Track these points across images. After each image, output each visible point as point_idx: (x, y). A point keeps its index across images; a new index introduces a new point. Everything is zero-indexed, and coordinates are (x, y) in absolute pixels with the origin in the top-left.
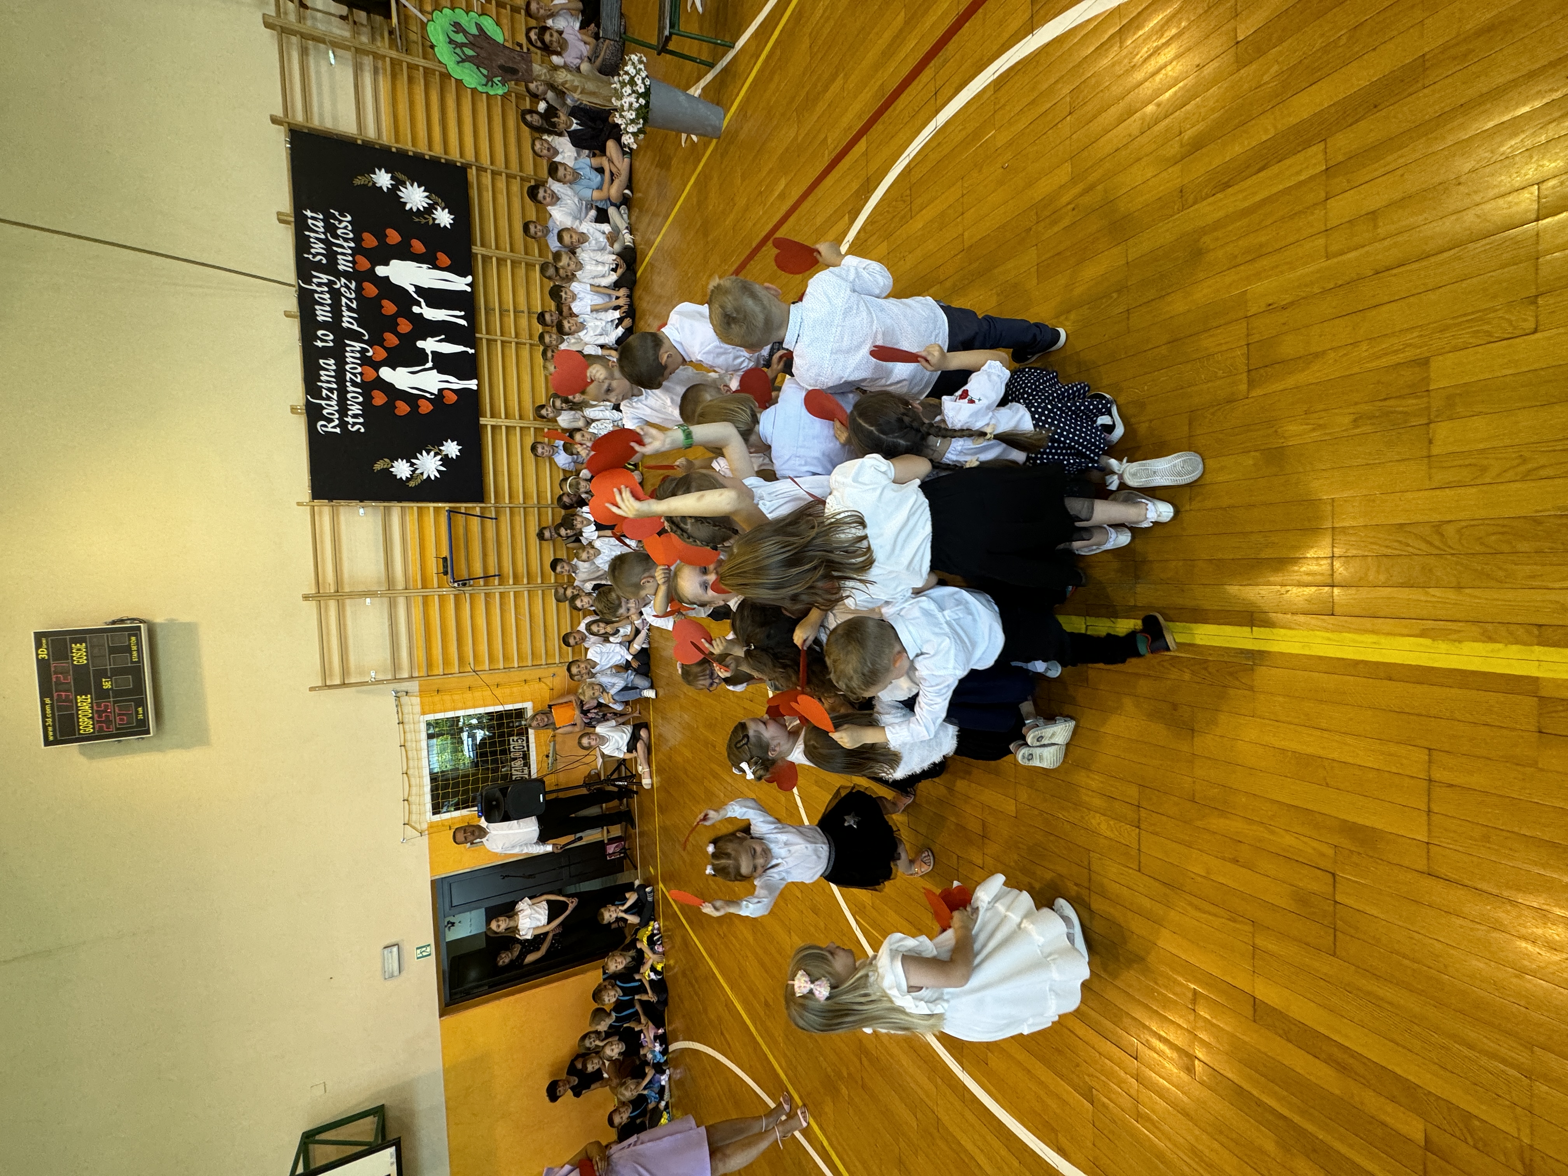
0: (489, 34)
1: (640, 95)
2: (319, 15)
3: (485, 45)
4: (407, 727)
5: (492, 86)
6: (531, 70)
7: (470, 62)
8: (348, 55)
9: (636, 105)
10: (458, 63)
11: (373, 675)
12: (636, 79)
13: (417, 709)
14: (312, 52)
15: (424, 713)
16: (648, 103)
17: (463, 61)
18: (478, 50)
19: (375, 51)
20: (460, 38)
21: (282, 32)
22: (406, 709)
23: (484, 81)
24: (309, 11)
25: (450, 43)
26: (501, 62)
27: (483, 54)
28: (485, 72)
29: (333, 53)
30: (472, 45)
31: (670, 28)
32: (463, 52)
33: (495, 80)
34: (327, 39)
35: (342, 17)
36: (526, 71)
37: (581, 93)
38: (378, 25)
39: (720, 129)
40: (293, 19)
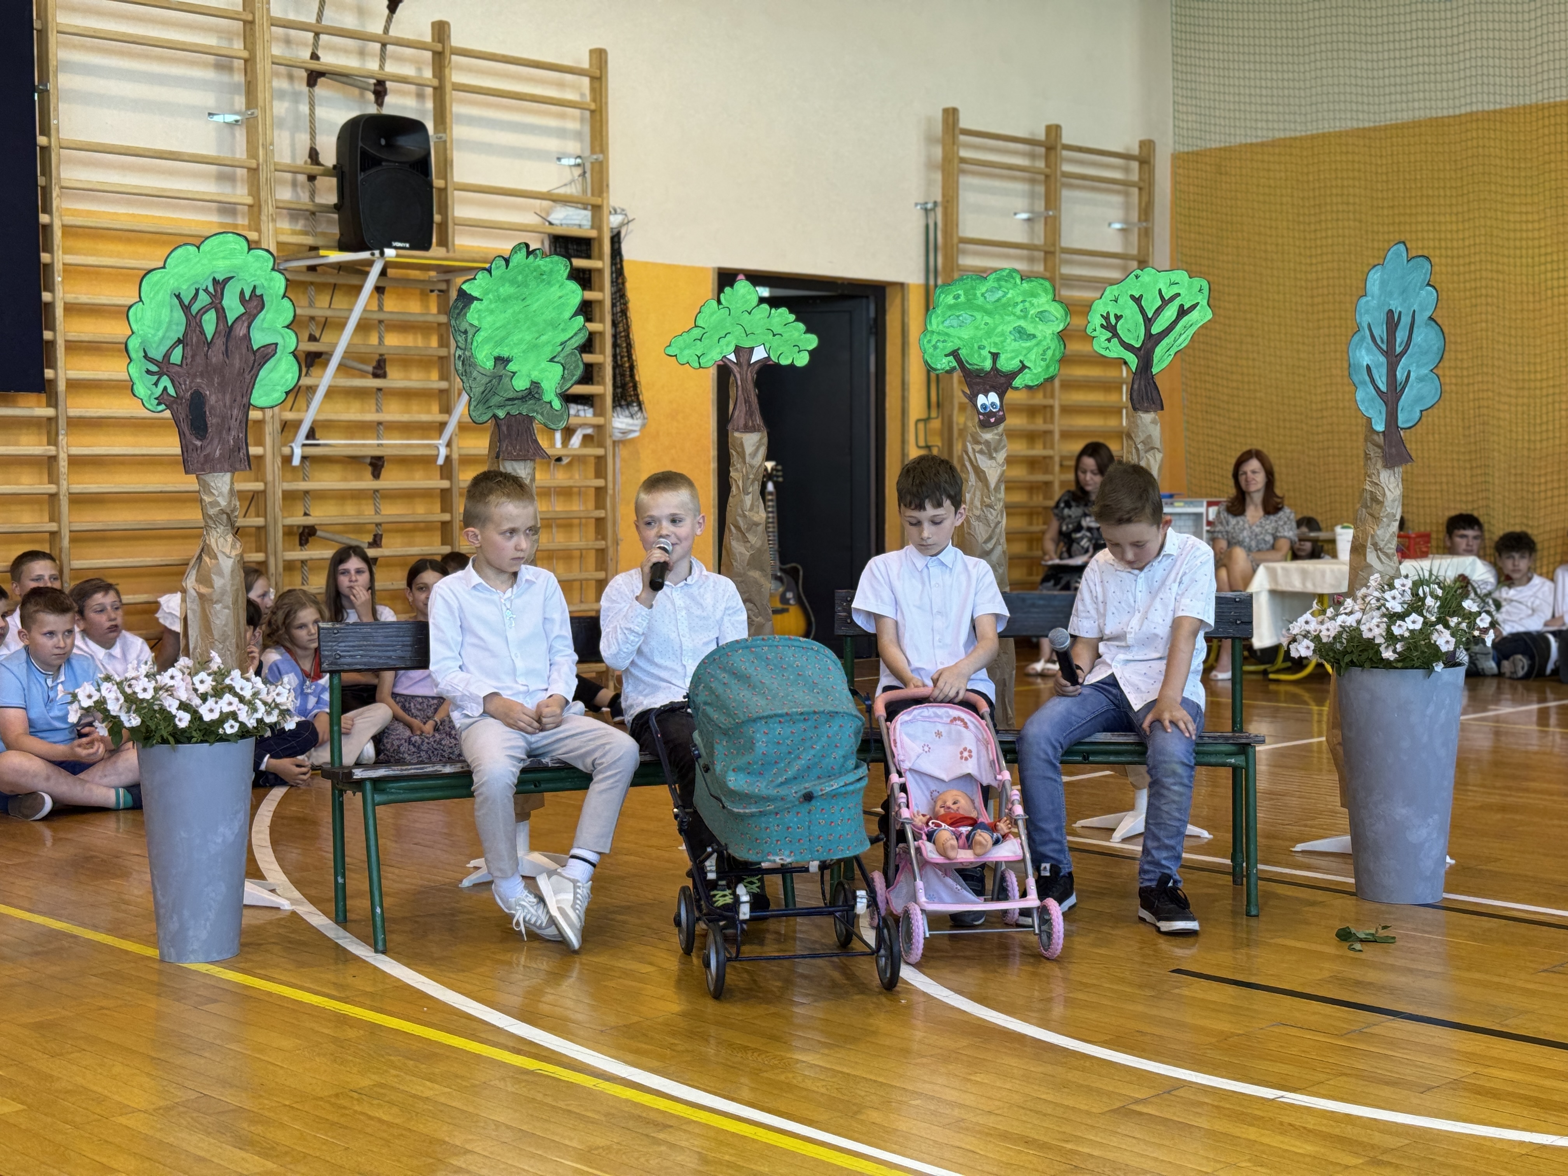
0: (262, 373)
1: (196, 716)
2: (305, 109)
3: (237, 363)
5: (148, 372)
6: (213, 470)
7: (188, 324)
8: (241, 153)
9: (172, 705)
10: (178, 296)
12: (228, 697)
14: (225, 78)
16: (181, 737)
17: (186, 309)
18: (220, 342)
19: (265, 211)
20: (233, 307)
21: (245, 22)
23: (158, 355)
24: (305, 88)
25: (215, 281)
26: (212, 399)
27: (216, 356)
28: (177, 356)
29: (237, 121)
30: (226, 331)
31: (375, 781)
32: (204, 310)
33: (165, 381)
34: (258, 112)
35: (314, 155)
36: (208, 459)
37: (201, 596)
38: (322, 228)
39: (180, 956)
40: (277, 50)
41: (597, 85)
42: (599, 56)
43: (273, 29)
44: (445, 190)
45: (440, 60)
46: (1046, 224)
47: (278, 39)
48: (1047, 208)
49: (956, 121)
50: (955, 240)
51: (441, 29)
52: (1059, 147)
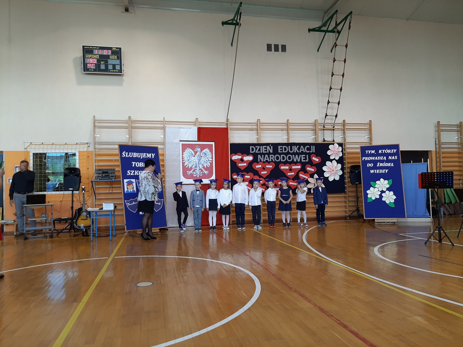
4: (75, 146)
11: (98, 136)
13: (81, 150)
14: (313, 132)
15: (79, 152)
21: (315, 124)
22: (82, 146)
24: (323, 132)
29: (314, 137)
34: (317, 136)
35: (324, 141)
40: (319, 127)
41: (370, 125)
42: (370, 121)
44: (345, 143)
45: (344, 125)
46: (460, 139)
47: (319, 125)
48: (460, 136)
49: (439, 123)
50: (441, 143)
51: (344, 121)
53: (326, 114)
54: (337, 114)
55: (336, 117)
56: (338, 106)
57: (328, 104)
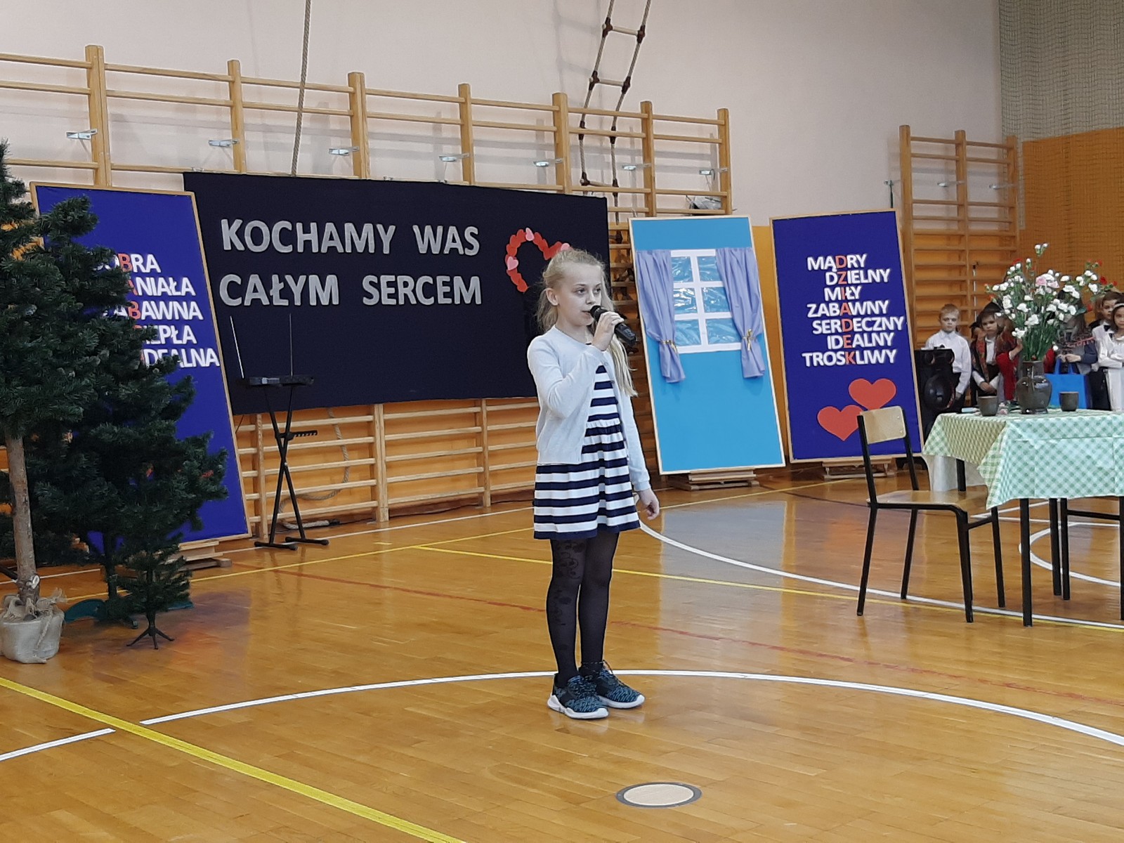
21: (554, 112)
34: (563, 160)
41: (723, 129)
42: (724, 113)
43: (570, 114)
45: (646, 123)
46: (957, 189)
48: (958, 178)
49: (908, 134)
50: (910, 202)
51: (646, 106)
52: (964, 143)
53: (595, 74)
54: (628, 79)
55: (624, 90)
56: (638, 46)
57: (605, 34)
